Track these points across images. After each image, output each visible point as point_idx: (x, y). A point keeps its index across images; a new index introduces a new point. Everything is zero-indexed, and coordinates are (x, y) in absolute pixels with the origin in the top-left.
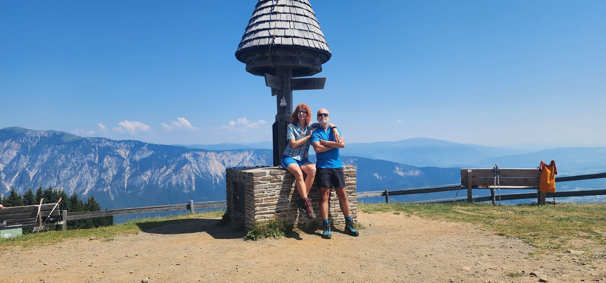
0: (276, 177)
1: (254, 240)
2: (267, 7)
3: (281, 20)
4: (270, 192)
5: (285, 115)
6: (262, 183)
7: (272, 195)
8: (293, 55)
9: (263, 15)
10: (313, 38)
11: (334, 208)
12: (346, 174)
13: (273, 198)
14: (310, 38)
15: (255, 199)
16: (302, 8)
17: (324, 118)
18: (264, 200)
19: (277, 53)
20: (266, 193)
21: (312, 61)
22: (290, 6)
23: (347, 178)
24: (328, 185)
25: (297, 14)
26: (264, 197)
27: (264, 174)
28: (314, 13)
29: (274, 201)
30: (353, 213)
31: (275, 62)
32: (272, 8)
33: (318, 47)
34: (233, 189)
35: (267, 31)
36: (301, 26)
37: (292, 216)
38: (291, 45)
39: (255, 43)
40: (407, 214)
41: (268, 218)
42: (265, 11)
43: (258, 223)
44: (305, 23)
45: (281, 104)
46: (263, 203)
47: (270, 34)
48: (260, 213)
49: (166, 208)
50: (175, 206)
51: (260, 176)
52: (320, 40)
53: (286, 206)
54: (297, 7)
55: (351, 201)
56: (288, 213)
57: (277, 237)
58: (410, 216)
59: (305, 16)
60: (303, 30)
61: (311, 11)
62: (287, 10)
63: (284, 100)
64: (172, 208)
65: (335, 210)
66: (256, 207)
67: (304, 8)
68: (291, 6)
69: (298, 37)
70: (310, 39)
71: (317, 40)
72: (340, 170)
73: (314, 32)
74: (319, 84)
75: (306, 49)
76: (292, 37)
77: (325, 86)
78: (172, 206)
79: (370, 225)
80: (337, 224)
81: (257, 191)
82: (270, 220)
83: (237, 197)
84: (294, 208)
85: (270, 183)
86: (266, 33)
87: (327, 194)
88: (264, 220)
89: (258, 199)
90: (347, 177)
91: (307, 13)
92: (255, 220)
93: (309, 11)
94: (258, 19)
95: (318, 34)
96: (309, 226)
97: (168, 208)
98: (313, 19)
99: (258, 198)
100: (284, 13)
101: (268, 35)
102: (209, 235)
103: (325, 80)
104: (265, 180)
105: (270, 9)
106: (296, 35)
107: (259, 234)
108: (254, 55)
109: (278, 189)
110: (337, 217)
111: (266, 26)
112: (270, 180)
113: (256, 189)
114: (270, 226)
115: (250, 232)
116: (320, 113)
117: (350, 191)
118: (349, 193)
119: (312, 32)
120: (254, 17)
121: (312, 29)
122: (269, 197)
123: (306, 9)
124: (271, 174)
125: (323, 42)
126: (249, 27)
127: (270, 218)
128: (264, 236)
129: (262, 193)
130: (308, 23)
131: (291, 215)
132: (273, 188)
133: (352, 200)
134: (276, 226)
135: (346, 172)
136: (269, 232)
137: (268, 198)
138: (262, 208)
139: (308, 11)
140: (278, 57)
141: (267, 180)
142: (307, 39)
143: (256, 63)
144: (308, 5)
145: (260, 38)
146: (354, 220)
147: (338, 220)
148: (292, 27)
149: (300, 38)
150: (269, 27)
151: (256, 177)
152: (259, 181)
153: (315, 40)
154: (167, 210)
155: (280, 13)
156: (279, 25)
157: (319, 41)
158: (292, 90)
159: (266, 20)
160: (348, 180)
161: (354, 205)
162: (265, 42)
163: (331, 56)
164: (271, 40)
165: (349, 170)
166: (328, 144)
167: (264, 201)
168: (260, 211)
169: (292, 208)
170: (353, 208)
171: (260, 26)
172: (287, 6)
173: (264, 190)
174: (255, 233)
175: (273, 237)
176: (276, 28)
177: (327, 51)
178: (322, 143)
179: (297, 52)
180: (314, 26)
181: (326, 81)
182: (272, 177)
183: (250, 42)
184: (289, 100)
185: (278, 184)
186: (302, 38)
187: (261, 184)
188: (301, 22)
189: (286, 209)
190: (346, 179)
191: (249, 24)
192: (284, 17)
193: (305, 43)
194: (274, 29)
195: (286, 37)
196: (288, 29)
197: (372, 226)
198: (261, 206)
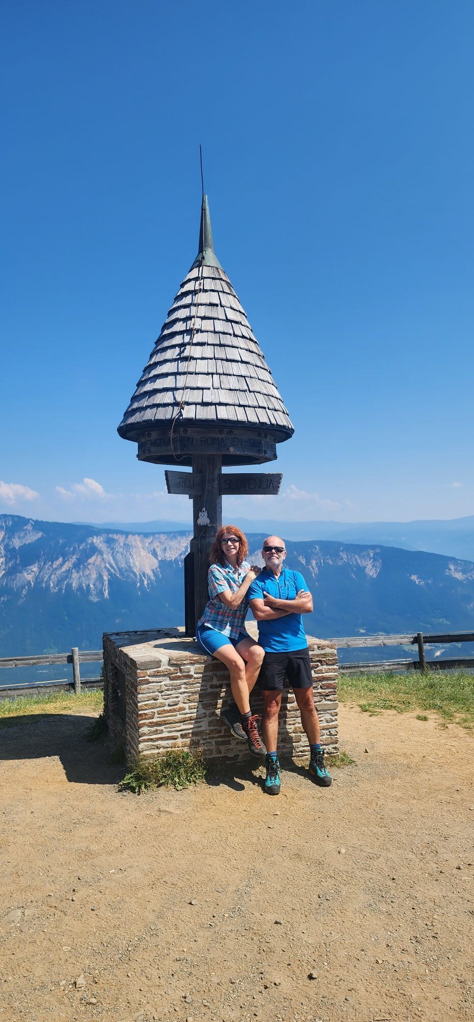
0: (181, 670)
1: (135, 793)
2: (173, 347)
3: (197, 371)
4: (168, 698)
5: (207, 541)
6: (154, 682)
7: (173, 704)
8: (219, 436)
9: (166, 361)
10: (255, 404)
11: (294, 724)
12: (318, 659)
13: (175, 710)
14: (251, 404)
15: (140, 713)
16: (237, 348)
17: (275, 555)
18: (156, 713)
19: (189, 432)
20: (160, 701)
21: (256, 445)
22: (214, 345)
23: (320, 668)
24: (280, 686)
25: (227, 360)
26: (157, 708)
27: (158, 663)
28: (261, 353)
29: (176, 716)
30: (331, 735)
31: (185, 449)
32: (182, 349)
33: (265, 420)
34: (112, 675)
35: (170, 393)
36: (233, 383)
37: (211, 743)
38: (213, 421)
39: (149, 415)
40: (441, 721)
41: (164, 748)
42: (170, 354)
43: (145, 758)
44: (241, 376)
45: (200, 522)
46: (154, 720)
47: (175, 398)
48: (148, 739)
49: (31, 662)
50: (47, 658)
51: (149, 669)
52: (271, 407)
53: (200, 724)
54: (229, 346)
55: (326, 710)
56: (204, 737)
57: (180, 788)
58: (447, 727)
59: (242, 362)
60: (237, 390)
61: (255, 350)
62: (208, 351)
63: (206, 513)
64: (42, 660)
65: (295, 728)
66: (141, 727)
67: (242, 347)
68: (217, 345)
69: (226, 405)
70: (249, 406)
71: (265, 408)
72: (303, 655)
73: (259, 392)
74: (268, 485)
75: (242, 425)
76: (215, 404)
77: (281, 489)
78: (43, 658)
79: (366, 752)
80: (298, 756)
81: (144, 697)
82: (168, 752)
83: (118, 690)
84: (216, 728)
85: (168, 681)
86: (168, 398)
87: (275, 704)
88: (156, 751)
89: (145, 712)
90: (319, 664)
91: (246, 357)
92: (139, 752)
93: (252, 352)
94: (157, 369)
95: (266, 395)
96: (244, 761)
97: (35, 661)
98: (258, 367)
99: (146, 709)
100: (203, 358)
101: (171, 400)
102: (62, 766)
103: (281, 479)
104: (160, 676)
105: (177, 350)
106: (223, 401)
107: (145, 779)
108: (149, 435)
109: (184, 692)
110: (299, 742)
111: (168, 382)
112: (168, 675)
113: (142, 694)
114: (167, 765)
115: (130, 776)
116: (268, 544)
117: (324, 692)
118: (322, 695)
119: (254, 392)
120: (150, 365)
121: (255, 385)
122: (167, 708)
123: (246, 347)
124: (171, 664)
125: (275, 410)
126: (141, 383)
127: (168, 747)
128: (155, 783)
129: (153, 701)
130: (249, 375)
131: (210, 740)
132: (175, 689)
133: (330, 710)
134: (179, 762)
135: (318, 656)
136: (165, 777)
137: (164, 710)
138: (155, 728)
139: (250, 351)
140: (191, 439)
141: (164, 675)
142: (244, 406)
143: (153, 449)
144: (251, 340)
145: (158, 406)
146: (333, 748)
147: (301, 749)
148: (217, 385)
149: (231, 405)
150: (173, 386)
151: (143, 670)
152: (147, 678)
153: (260, 407)
154: (34, 664)
155: (196, 359)
156: (192, 381)
157: (268, 408)
158: (220, 494)
159: (170, 371)
160: (321, 670)
161: (333, 718)
162: (165, 414)
163: (293, 434)
164: (177, 409)
165: (323, 652)
166: (280, 605)
167: (156, 715)
168: (149, 734)
169: (212, 728)
170: (330, 724)
171: (160, 384)
172: (208, 344)
173: (157, 695)
174: (138, 778)
175: (172, 787)
176: (187, 388)
177: (284, 427)
178: (268, 603)
179: (225, 430)
180: (259, 379)
181: (283, 481)
182: (172, 669)
183: (141, 412)
184: (214, 512)
185: (185, 683)
186: (234, 405)
187: (151, 684)
188: (234, 375)
189: (200, 729)
190: (318, 668)
191: (142, 377)
192: (202, 366)
193: (240, 415)
194: (182, 389)
195: (205, 404)
196: (209, 389)
197: (370, 753)
198: (152, 725)
